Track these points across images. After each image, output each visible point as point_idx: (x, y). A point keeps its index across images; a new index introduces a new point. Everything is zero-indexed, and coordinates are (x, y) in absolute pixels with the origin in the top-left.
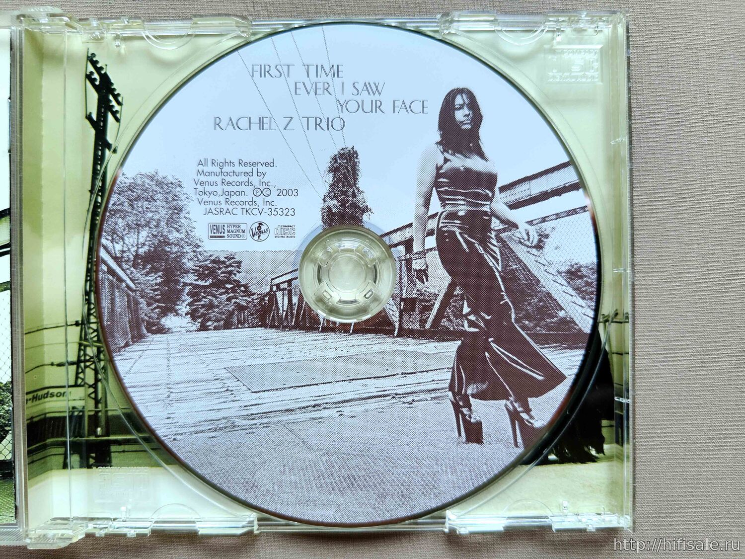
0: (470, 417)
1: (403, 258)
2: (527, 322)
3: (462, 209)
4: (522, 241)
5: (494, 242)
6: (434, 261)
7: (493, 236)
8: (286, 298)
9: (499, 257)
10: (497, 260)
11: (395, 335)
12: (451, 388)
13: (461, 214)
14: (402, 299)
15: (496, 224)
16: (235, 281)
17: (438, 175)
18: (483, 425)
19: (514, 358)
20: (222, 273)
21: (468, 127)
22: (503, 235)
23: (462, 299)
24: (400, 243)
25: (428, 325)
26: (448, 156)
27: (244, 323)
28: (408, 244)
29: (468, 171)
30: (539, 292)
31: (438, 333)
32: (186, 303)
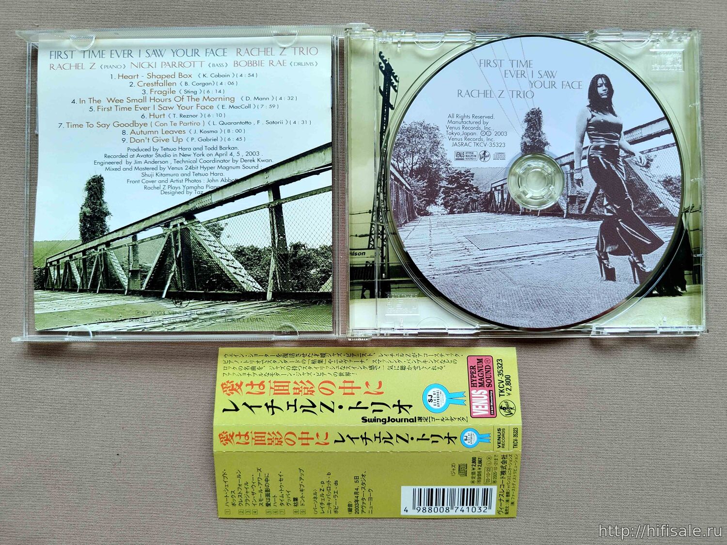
0: (608, 265)
1: (569, 172)
2: (641, 210)
3: (603, 144)
4: (638, 163)
5: (621, 163)
6: (587, 175)
7: (620, 160)
8: (500, 195)
9: (624, 173)
10: (623, 174)
11: (564, 217)
12: (597, 248)
13: (602, 147)
14: (568, 196)
15: (622, 153)
16: (470, 185)
17: (589, 125)
18: (616, 270)
19: (634, 231)
20: (462, 180)
21: (606, 97)
22: (626, 160)
23: (603, 197)
24: (567, 164)
25: (583, 212)
26: (594, 114)
27: (476, 209)
28: (571, 164)
29: (606, 122)
30: (647, 193)
31: (589, 216)
32: (441, 198)
